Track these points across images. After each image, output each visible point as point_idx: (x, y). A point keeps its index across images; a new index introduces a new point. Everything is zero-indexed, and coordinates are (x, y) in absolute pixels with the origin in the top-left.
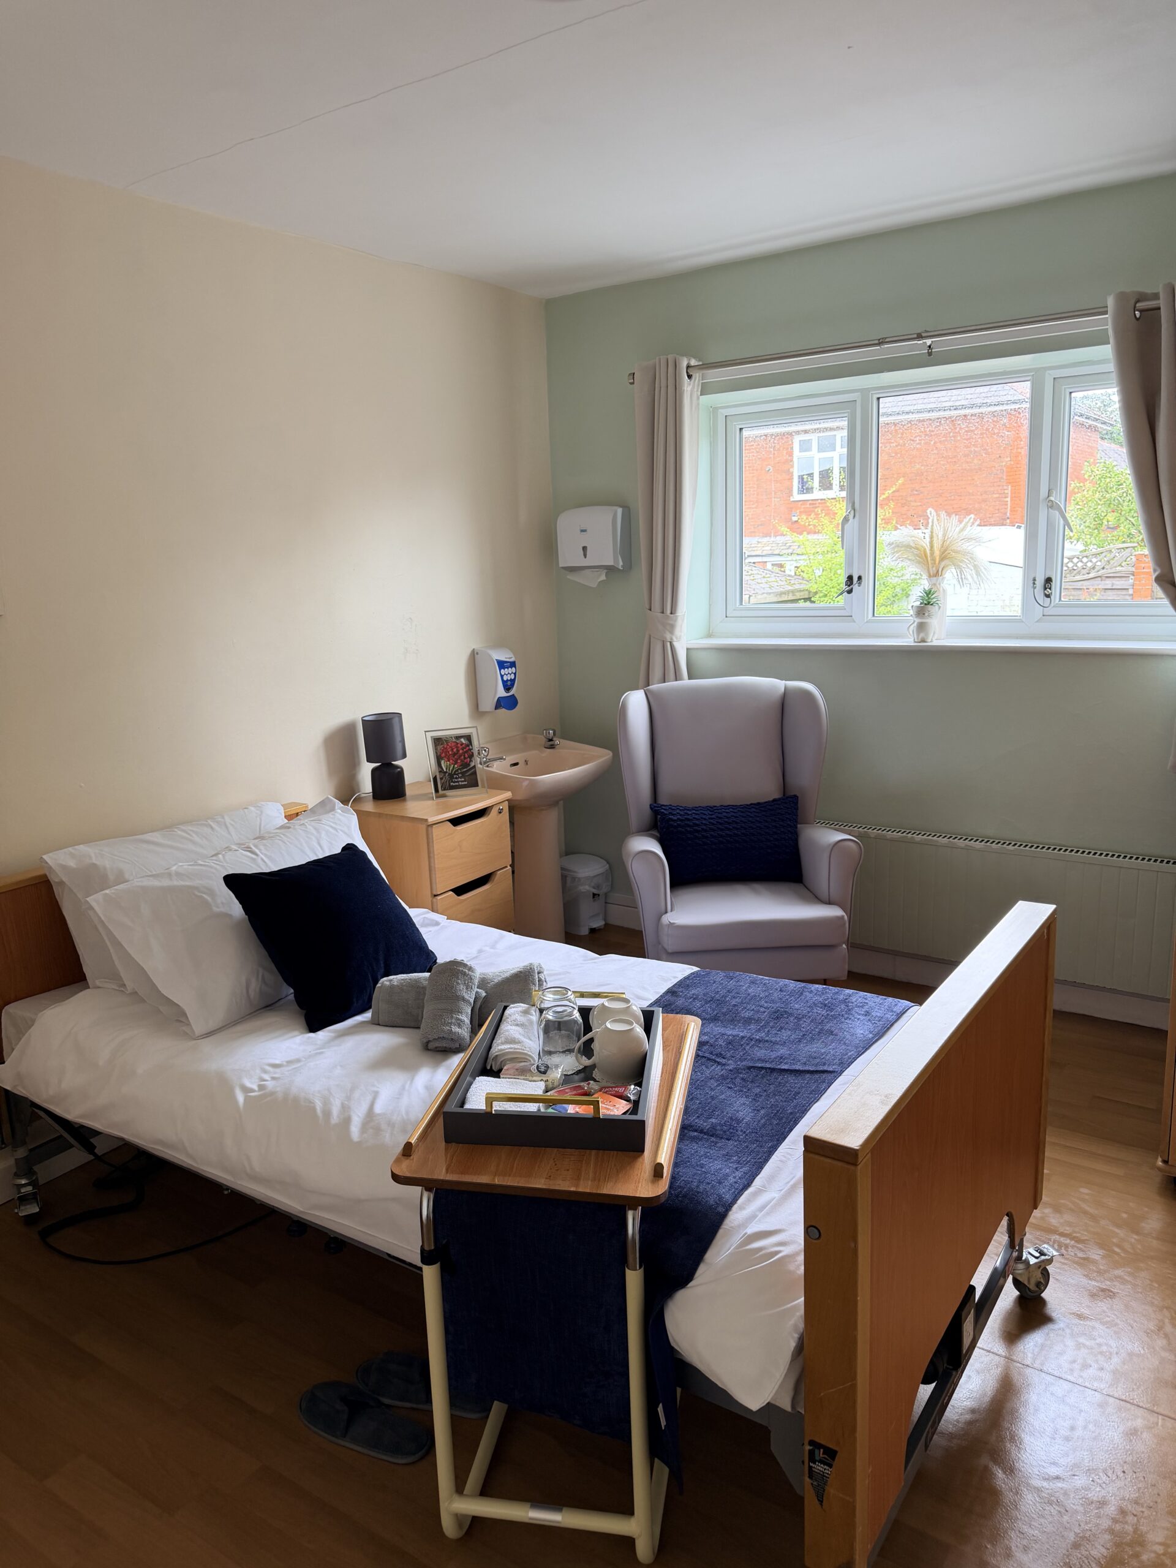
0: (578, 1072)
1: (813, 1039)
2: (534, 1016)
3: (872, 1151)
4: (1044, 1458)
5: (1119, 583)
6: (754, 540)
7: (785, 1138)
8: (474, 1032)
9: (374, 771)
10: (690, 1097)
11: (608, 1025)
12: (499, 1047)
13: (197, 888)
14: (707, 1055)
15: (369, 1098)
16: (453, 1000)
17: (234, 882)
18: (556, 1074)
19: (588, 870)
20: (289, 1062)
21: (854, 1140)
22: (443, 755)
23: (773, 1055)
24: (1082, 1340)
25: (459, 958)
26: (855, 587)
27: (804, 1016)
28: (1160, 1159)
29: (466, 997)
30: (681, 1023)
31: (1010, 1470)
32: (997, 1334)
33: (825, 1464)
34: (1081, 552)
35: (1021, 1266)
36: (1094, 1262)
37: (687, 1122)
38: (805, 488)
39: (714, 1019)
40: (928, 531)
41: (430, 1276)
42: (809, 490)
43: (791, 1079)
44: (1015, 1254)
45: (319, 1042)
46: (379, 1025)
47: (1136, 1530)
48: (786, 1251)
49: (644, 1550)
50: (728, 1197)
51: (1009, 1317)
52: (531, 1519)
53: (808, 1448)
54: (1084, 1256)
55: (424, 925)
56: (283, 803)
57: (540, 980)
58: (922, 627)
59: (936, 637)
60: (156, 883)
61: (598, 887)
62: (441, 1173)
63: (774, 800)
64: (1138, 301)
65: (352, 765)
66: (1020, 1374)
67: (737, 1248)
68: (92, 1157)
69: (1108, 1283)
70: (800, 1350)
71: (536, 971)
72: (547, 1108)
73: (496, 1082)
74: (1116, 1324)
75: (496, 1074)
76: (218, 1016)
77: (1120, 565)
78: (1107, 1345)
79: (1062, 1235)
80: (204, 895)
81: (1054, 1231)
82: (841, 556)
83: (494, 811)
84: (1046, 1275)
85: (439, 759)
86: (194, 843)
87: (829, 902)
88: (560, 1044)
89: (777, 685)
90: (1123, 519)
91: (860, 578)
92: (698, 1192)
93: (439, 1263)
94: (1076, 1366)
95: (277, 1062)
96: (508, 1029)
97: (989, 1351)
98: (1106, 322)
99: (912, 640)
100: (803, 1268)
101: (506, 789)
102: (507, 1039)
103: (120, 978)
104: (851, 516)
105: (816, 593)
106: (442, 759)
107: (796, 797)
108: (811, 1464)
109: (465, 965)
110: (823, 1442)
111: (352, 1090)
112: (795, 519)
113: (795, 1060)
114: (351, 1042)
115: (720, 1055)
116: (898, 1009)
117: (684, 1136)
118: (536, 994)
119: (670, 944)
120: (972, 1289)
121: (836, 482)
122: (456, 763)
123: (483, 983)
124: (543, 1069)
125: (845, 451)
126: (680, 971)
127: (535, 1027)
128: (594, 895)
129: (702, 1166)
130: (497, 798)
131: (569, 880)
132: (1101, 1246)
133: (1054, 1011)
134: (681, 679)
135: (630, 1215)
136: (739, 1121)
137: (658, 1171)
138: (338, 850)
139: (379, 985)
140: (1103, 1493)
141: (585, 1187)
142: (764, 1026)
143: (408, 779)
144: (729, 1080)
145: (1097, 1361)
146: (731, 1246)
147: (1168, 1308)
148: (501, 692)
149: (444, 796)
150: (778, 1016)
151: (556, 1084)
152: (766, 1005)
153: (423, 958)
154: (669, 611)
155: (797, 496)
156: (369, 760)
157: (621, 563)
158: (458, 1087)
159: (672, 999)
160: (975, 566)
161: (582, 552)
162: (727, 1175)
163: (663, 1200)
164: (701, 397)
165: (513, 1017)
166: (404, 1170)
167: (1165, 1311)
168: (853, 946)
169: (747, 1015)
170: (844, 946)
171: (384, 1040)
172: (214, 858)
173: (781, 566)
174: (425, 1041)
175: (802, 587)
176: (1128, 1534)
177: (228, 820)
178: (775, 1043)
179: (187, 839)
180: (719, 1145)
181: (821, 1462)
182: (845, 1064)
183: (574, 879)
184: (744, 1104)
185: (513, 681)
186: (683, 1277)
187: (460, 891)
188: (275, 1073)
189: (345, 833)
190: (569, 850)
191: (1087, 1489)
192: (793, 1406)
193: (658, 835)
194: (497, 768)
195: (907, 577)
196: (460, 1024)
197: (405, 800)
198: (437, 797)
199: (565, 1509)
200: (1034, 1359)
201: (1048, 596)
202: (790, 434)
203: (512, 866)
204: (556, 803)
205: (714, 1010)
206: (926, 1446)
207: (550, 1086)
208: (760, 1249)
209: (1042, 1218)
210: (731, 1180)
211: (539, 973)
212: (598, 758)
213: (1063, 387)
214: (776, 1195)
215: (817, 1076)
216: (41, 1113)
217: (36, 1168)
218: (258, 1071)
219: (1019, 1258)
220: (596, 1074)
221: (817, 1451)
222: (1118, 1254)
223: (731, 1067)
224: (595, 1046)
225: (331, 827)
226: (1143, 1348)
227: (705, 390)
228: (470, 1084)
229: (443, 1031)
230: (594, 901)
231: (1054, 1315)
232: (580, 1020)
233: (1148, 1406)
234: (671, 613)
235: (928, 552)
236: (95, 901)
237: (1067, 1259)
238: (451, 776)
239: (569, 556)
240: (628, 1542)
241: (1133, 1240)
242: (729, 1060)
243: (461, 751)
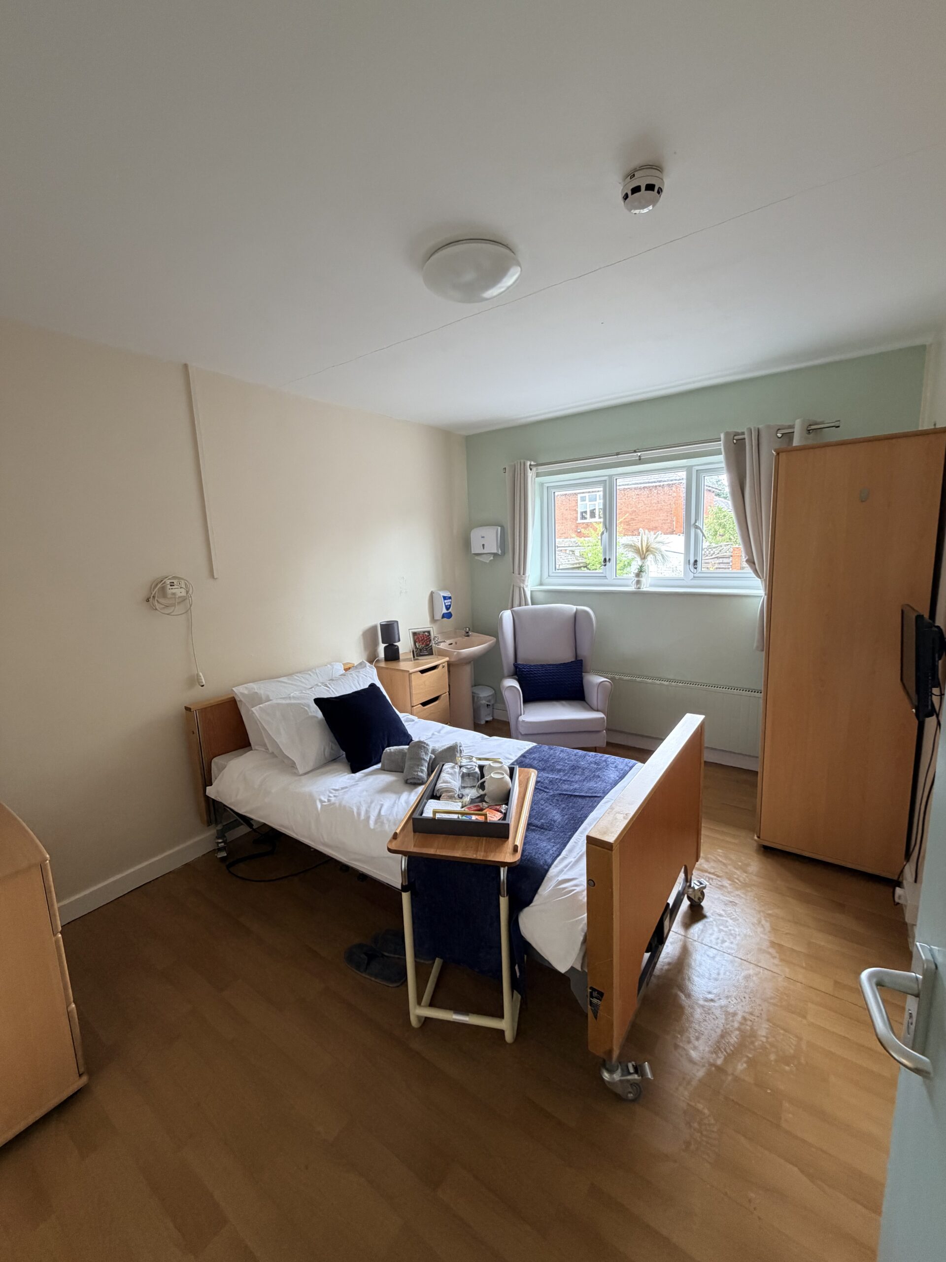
0: (478, 797)
1: (590, 780)
2: (457, 769)
3: (620, 843)
4: (705, 989)
5: (725, 560)
6: (561, 540)
7: (577, 830)
8: (429, 775)
9: (386, 648)
10: (532, 809)
11: (492, 775)
12: (440, 785)
13: (302, 704)
14: (540, 788)
15: (379, 807)
16: (419, 760)
17: (318, 701)
18: (467, 799)
19: (485, 694)
20: (342, 788)
21: (611, 838)
22: (417, 640)
23: (572, 788)
24: (721, 927)
25: (422, 740)
26: (608, 563)
27: (586, 768)
28: (756, 836)
29: (426, 758)
30: (528, 773)
31: (689, 996)
32: (680, 924)
33: (598, 999)
34: (708, 546)
35: (691, 890)
36: (725, 887)
37: (530, 822)
38: (583, 518)
39: (543, 770)
40: (640, 538)
41: (406, 897)
42: (585, 518)
43: (580, 800)
44: (688, 884)
45: (357, 778)
46: (384, 770)
47: (752, 1029)
48: (578, 889)
49: (509, 1037)
50: (549, 861)
51: (685, 915)
52: (454, 1019)
53: (589, 990)
54: (721, 884)
55: (407, 721)
56: (343, 663)
57: (460, 750)
58: (638, 582)
59: (645, 586)
60: (284, 702)
61: (489, 701)
62: (412, 849)
63: (572, 662)
64: (735, 436)
65: (376, 645)
66: (692, 945)
67: (554, 887)
68: (251, 830)
69: (733, 898)
70: (585, 941)
71: (459, 746)
72: (462, 816)
73: (438, 803)
74: (738, 920)
75: (438, 798)
76: (310, 765)
77: (726, 552)
78: (734, 930)
79: (710, 873)
80: (305, 708)
81: (706, 871)
82: (600, 548)
83: (441, 667)
84: (703, 894)
85: (415, 642)
86: (301, 682)
87: (598, 711)
88: (469, 782)
89: (572, 608)
90: (727, 532)
91: (609, 559)
92: (535, 858)
93: (410, 892)
94: (719, 941)
95: (337, 788)
96: (444, 776)
97: (676, 933)
98: (720, 445)
99: (634, 588)
100: (586, 898)
101: (446, 656)
102: (443, 781)
103: (267, 746)
104: (605, 532)
105: (589, 564)
106: (417, 642)
107: (582, 660)
108: (591, 999)
109: (425, 743)
110: (596, 988)
111: (372, 802)
112: (579, 531)
113: (582, 791)
114: (371, 779)
115: (546, 788)
116: (630, 765)
117: (529, 828)
118: (458, 759)
119: (522, 730)
120: (668, 904)
121: (597, 515)
122: (423, 644)
123: (433, 752)
124: (461, 796)
125: (602, 501)
126: (528, 745)
127: (457, 774)
128: (488, 705)
129: (537, 844)
130: (443, 660)
131: (476, 698)
132: (729, 879)
133: (705, 762)
134: (528, 605)
135: (502, 869)
136: (555, 821)
137: (515, 849)
138: (367, 686)
139: (385, 751)
140: (735, 1009)
141: (480, 856)
142: (567, 774)
143: (401, 651)
144: (550, 801)
145: (729, 939)
146: (551, 885)
147: (763, 911)
148: (445, 611)
149: (417, 659)
150: (574, 768)
151: (467, 803)
152: (568, 762)
153: (404, 737)
154: (522, 573)
155: (579, 521)
156: (383, 642)
157: (500, 551)
158: (420, 805)
159: (523, 759)
160: (662, 555)
161: (482, 547)
162: (549, 850)
163: (518, 863)
164: (536, 478)
165: (447, 770)
166: (393, 846)
167: (762, 914)
168: (608, 730)
169: (559, 767)
170: (605, 731)
171: (387, 778)
172: (311, 690)
173: (573, 551)
174: (406, 779)
175: (583, 561)
176: (748, 1031)
177: (317, 671)
178: (572, 782)
179: (298, 680)
180: (546, 833)
181: (596, 998)
182: (605, 793)
183: (478, 697)
184: (557, 812)
185: (450, 605)
186: (528, 902)
187: (424, 704)
188: (335, 793)
189: (371, 678)
190: (476, 684)
191: (727, 1006)
192: (582, 967)
193: (517, 678)
194: (442, 646)
195: (630, 557)
196: (422, 771)
197: (399, 661)
198: (414, 660)
199: (470, 1014)
200: (698, 937)
201: (696, 568)
202: (576, 494)
203: (449, 692)
204: (470, 662)
205: (543, 765)
206: (647, 984)
207: (464, 804)
208: (564, 889)
209: (700, 865)
210: (551, 852)
211: (460, 747)
212: (489, 642)
213: (701, 474)
214: (573, 860)
215: (592, 799)
216: (228, 809)
217: (226, 835)
218: (328, 792)
219: (690, 886)
220: (486, 799)
221: (594, 992)
222: (737, 883)
223: (551, 794)
224: (486, 784)
225: (364, 675)
226: (751, 932)
227: (538, 475)
228: (426, 803)
229: (414, 775)
230: (488, 708)
231: (708, 914)
232: (479, 772)
233: (755, 963)
234: (523, 574)
235: (640, 549)
236: (255, 710)
237: (713, 885)
238: (421, 650)
239: (476, 548)
240: (502, 1032)
241: (744, 876)
242: (550, 790)
243: (425, 639)
